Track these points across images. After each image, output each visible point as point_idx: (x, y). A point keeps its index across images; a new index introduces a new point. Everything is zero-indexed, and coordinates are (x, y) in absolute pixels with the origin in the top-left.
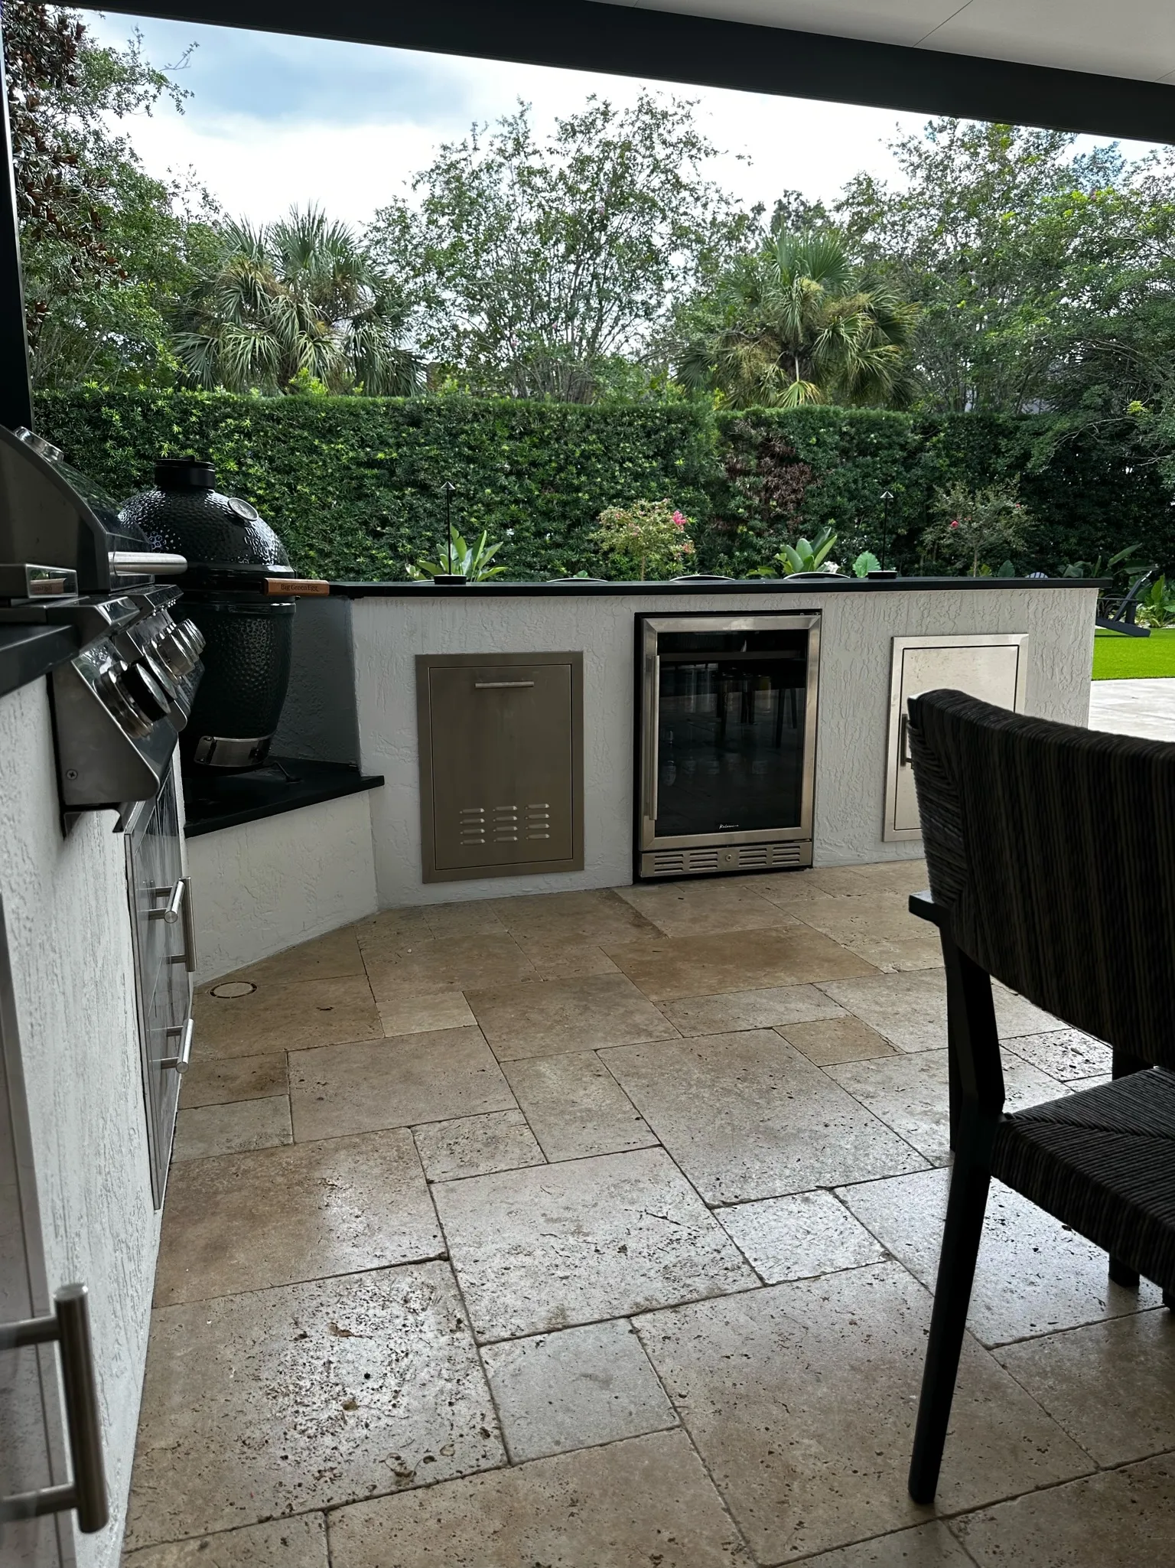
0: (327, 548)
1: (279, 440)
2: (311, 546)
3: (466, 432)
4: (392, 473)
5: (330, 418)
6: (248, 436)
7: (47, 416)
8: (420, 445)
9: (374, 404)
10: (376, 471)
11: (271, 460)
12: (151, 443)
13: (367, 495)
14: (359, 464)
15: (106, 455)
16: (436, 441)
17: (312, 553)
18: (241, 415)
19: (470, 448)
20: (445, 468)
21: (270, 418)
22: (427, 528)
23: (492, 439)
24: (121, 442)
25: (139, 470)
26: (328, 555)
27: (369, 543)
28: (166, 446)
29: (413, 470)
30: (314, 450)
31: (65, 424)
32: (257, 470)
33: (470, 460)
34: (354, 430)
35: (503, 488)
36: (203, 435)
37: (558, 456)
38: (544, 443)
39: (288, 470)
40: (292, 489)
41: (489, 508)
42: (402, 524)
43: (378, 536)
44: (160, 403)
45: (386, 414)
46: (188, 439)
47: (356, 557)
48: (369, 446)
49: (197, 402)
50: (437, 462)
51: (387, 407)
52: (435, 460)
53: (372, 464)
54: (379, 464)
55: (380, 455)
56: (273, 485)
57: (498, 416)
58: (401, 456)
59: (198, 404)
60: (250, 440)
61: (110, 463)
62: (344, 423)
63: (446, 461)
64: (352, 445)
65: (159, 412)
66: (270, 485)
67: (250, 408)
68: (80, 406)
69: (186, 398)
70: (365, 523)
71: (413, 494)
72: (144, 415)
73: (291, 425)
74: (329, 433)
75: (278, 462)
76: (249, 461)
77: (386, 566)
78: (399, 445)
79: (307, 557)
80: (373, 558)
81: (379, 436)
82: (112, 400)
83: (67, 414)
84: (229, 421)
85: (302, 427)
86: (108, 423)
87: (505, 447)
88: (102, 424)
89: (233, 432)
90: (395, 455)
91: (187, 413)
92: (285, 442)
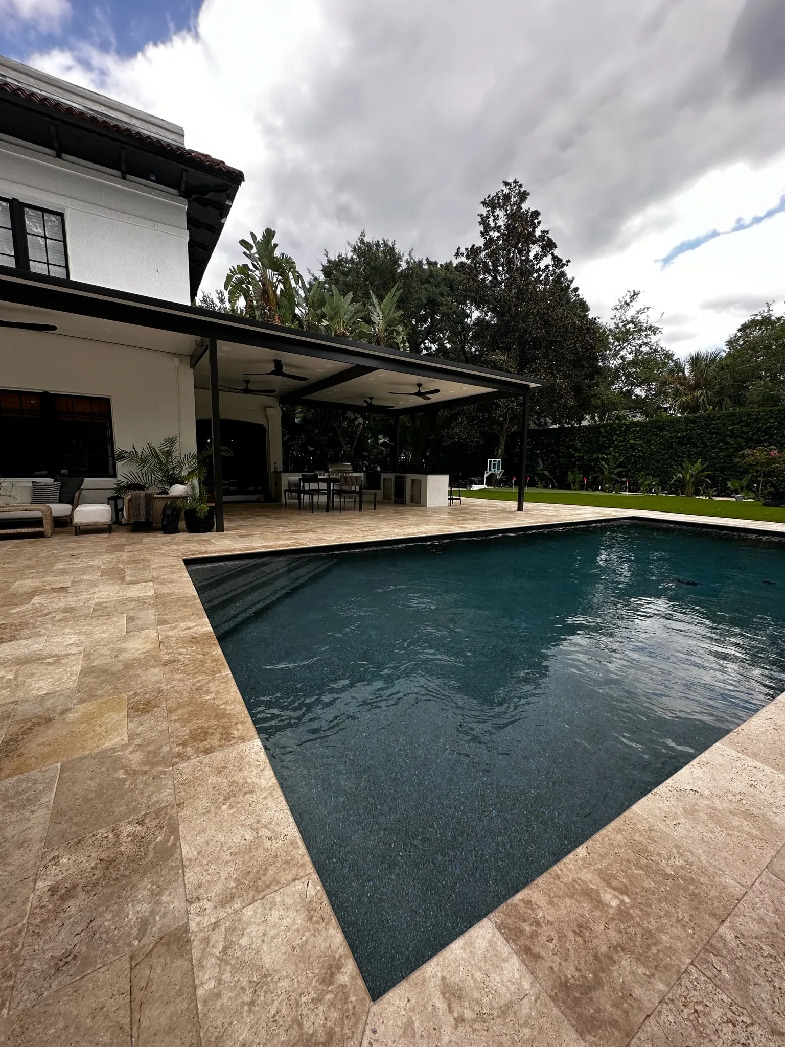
11: (644, 439)
16: (701, 428)
21: (645, 426)
24: (604, 437)
30: (656, 435)
33: (714, 433)
36: (626, 433)
43: (676, 461)
52: (700, 434)
54: (677, 437)
59: (625, 425)
66: (643, 447)
78: (686, 431)
86: (601, 432)
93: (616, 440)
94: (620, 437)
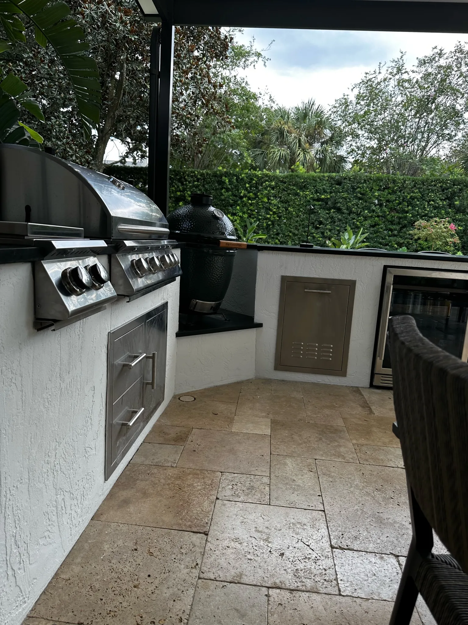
0: (296, 232)
1: (284, 190)
2: (290, 232)
3: (360, 187)
4: (327, 203)
5: (305, 182)
6: (273, 189)
7: (204, 179)
8: (340, 193)
9: (324, 176)
10: (320, 203)
11: (280, 198)
12: (238, 190)
13: (315, 212)
14: (314, 200)
15: (222, 194)
16: (347, 191)
17: (290, 234)
18: (271, 181)
19: (361, 194)
20: (349, 202)
21: (282, 182)
22: (337, 226)
23: (371, 191)
24: (228, 190)
25: (232, 200)
26: (297, 235)
27: (313, 231)
28: (243, 192)
29: (335, 203)
30: (297, 194)
31: (209, 183)
32: (275, 202)
33: (360, 199)
34: (314, 186)
35: (373, 211)
36: (257, 188)
37: (399, 198)
38: (394, 192)
39: (286, 202)
40: (287, 209)
41: (366, 218)
42: (327, 224)
43: (317, 228)
44: (243, 175)
45: (328, 180)
46: (251, 189)
47: (307, 236)
48: (319, 193)
49: (256, 175)
50: (346, 199)
51: (329, 177)
52: (345, 198)
53: (319, 200)
54: (322, 200)
55: (323, 197)
56: (280, 207)
57: (374, 181)
58: (331, 197)
59: (256, 176)
60: (273, 190)
61: (223, 197)
62: (311, 183)
63: (350, 199)
64: (312, 192)
65: (242, 179)
66: (278, 208)
67: (275, 178)
68: (215, 176)
69: (253, 174)
70: (313, 223)
71: (334, 212)
72: (237, 180)
73: (290, 185)
74: (303, 188)
75: (283, 199)
76: (272, 198)
77: (318, 240)
78: (331, 193)
79: (288, 235)
80: (314, 237)
81: (324, 189)
82: (227, 174)
83: (211, 179)
84: (267, 183)
85: (294, 185)
86: (224, 183)
87: (376, 194)
88: (222, 183)
89: (267, 187)
90: (329, 196)
91: (252, 179)
92: (286, 191)
93: (245, 196)
94: (249, 192)
